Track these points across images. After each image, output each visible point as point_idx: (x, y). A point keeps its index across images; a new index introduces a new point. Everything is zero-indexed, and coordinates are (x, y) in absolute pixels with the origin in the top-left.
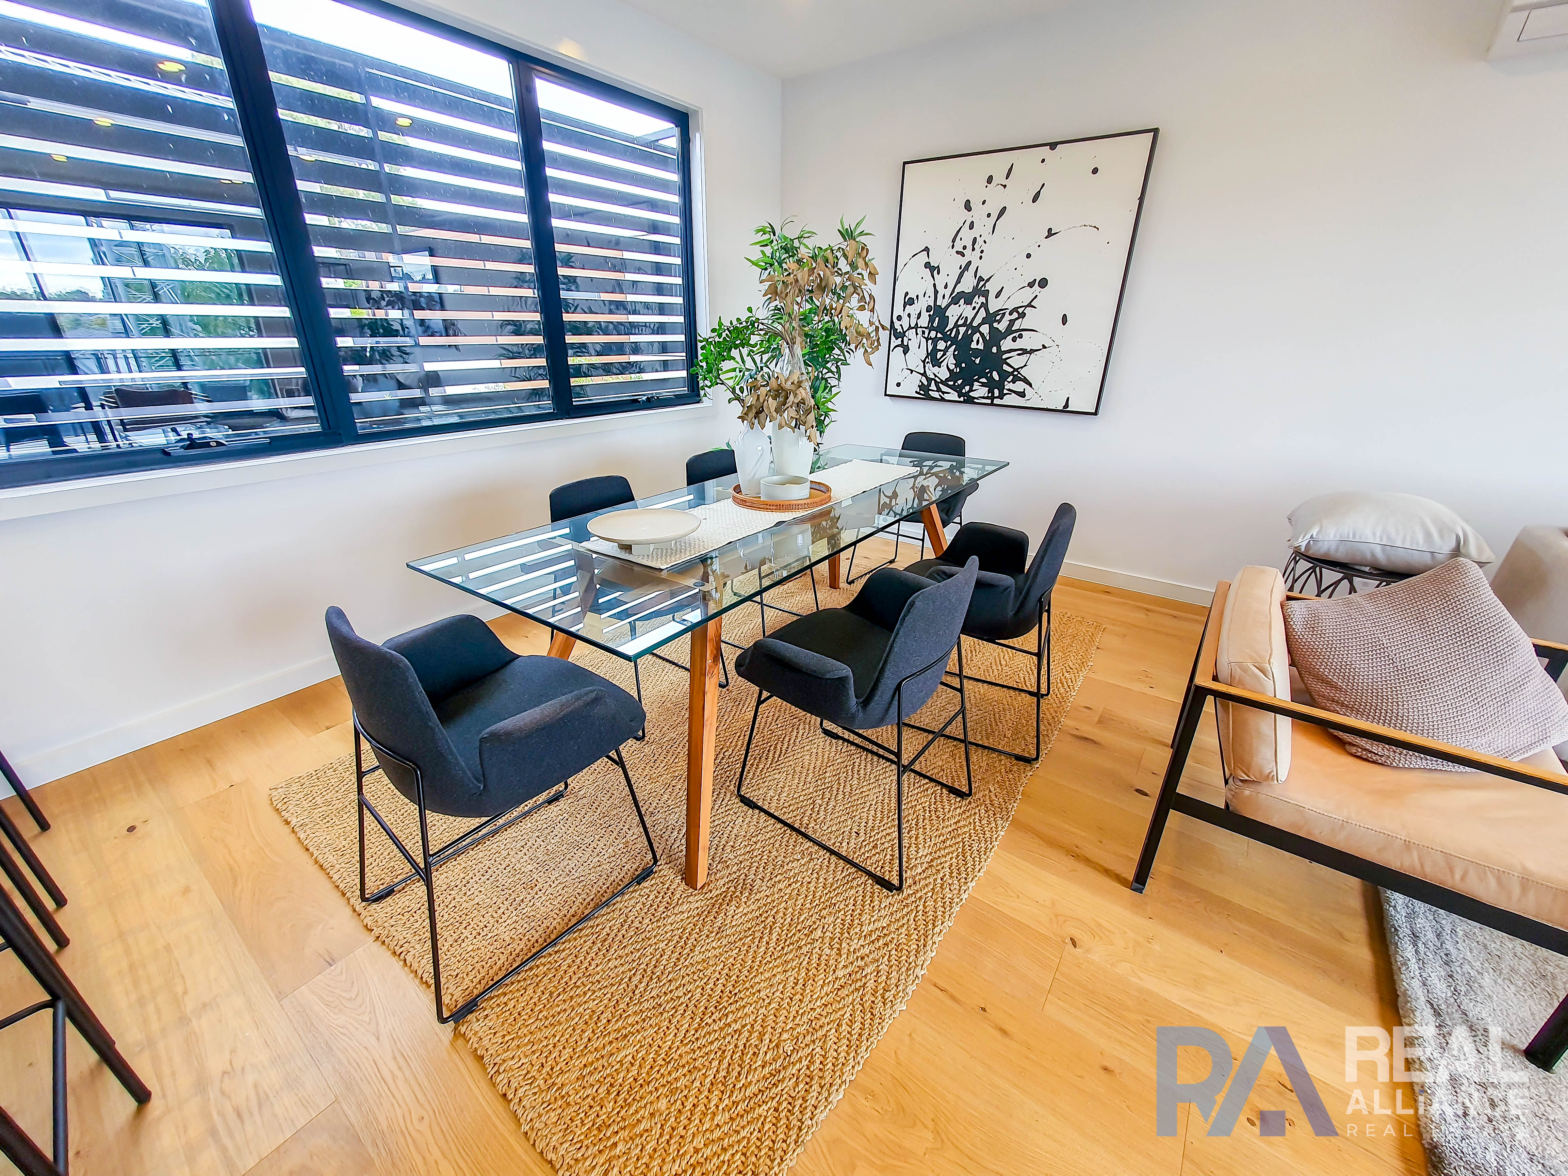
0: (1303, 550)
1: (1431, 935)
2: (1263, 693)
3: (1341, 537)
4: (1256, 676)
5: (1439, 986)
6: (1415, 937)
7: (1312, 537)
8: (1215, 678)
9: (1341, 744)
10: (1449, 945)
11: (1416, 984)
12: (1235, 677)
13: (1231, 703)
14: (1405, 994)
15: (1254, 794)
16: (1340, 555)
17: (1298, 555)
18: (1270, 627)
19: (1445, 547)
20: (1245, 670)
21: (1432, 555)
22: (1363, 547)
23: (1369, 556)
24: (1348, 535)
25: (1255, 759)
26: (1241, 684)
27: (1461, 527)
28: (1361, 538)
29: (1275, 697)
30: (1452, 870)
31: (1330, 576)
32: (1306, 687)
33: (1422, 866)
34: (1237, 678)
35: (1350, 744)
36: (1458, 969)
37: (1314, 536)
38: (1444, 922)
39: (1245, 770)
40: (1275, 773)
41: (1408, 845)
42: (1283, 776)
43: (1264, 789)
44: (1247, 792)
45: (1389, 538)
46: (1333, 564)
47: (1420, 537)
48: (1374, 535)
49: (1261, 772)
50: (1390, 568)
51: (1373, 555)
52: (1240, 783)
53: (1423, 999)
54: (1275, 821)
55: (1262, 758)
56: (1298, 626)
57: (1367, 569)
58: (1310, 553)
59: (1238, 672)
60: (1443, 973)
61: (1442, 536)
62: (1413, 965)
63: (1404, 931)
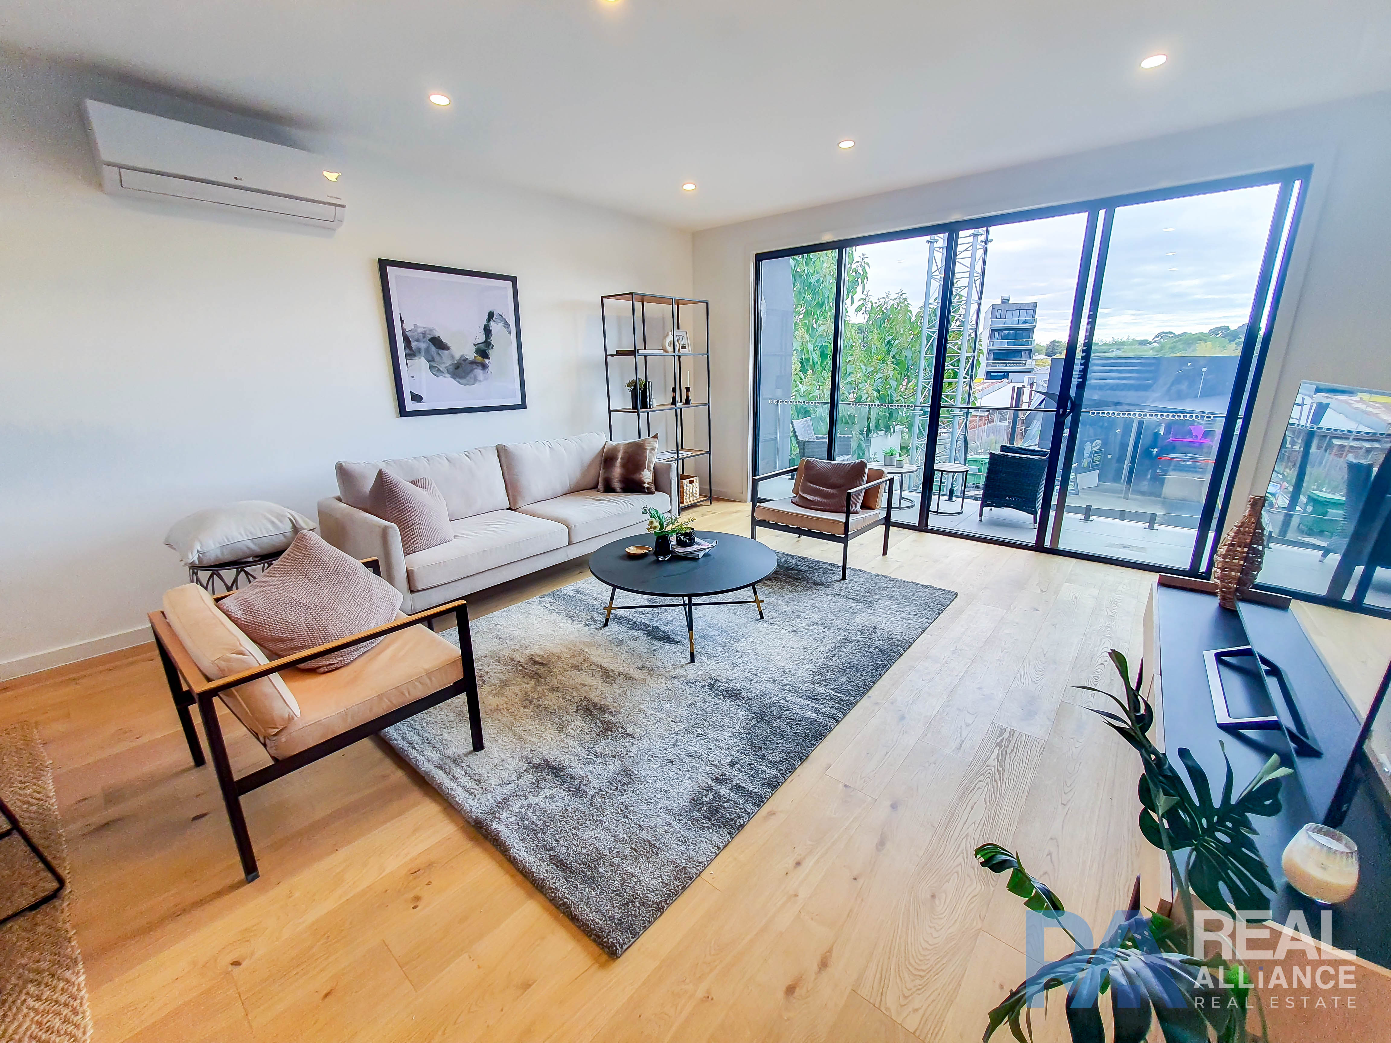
0: (197, 563)
1: (416, 737)
2: (250, 668)
3: (219, 543)
4: (238, 659)
5: (434, 756)
6: (411, 744)
7: (198, 551)
8: (209, 680)
9: (313, 671)
10: (425, 735)
11: (426, 764)
12: (224, 670)
13: (232, 689)
14: (426, 773)
15: (288, 736)
16: (228, 557)
17: (195, 568)
18: (222, 624)
19: (288, 528)
20: (228, 660)
21: (284, 535)
22: (239, 545)
23: (247, 551)
24: (225, 541)
25: (274, 714)
26: (231, 672)
27: (288, 513)
28: (233, 540)
29: (260, 664)
30: (403, 694)
31: (228, 574)
32: (270, 650)
33: (390, 701)
34: (226, 669)
35: (319, 668)
36: (435, 741)
37: (200, 550)
38: (416, 726)
39: (273, 726)
40: (292, 713)
41: (380, 697)
42: (297, 712)
43: (294, 729)
44: (283, 740)
45: (251, 533)
46: (226, 565)
47: (270, 526)
48: (241, 534)
49: (283, 719)
50: (265, 552)
51: (248, 548)
52: (275, 738)
53: (433, 768)
54: (311, 742)
55: (279, 710)
56: (238, 614)
57: (251, 559)
58: (206, 562)
59: (223, 664)
60: (431, 749)
61: (281, 522)
62: (420, 757)
63: (406, 746)
